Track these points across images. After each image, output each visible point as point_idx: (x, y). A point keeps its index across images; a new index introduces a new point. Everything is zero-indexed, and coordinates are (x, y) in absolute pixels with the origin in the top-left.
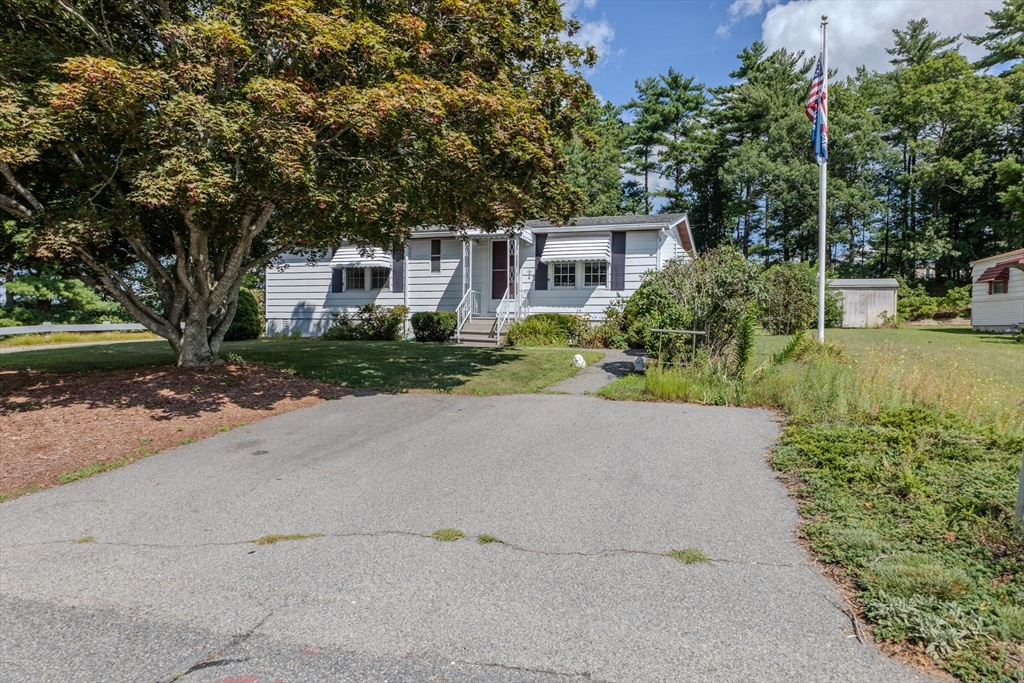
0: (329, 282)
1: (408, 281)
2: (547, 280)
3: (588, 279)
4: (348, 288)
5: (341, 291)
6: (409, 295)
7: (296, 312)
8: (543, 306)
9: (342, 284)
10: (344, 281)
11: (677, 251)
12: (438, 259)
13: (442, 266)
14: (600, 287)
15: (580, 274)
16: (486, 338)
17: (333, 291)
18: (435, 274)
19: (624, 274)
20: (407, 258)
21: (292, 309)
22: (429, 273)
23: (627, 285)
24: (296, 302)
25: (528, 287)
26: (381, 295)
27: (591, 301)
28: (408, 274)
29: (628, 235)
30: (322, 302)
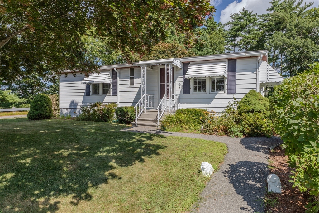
0: (84, 91)
1: (119, 90)
2: (189, 88)
3: (213, 88)
4: (93, 93)
5: (89, 95)
6: (119, 97)
7: (71, 105)
8: (187, 103)
9: (90, 92)
10: (91, 90)
11: (269, 69)
12: (133, 78)
13: (135, 82)
14: (220, 92)
15: (208, 85)
16: (152, 123)
17: (86, 95)
18: (131, 86)
19: (235, 84)
20: (118, 78)
21: (69, 104)
22: (129, 86)
23: (237, 91)
24: (70, 101)
25: (179, 92)
26: (107, 97)
27: (214, 101)
28: (119, 86)
29: (238, 61)
30: (81, 101)
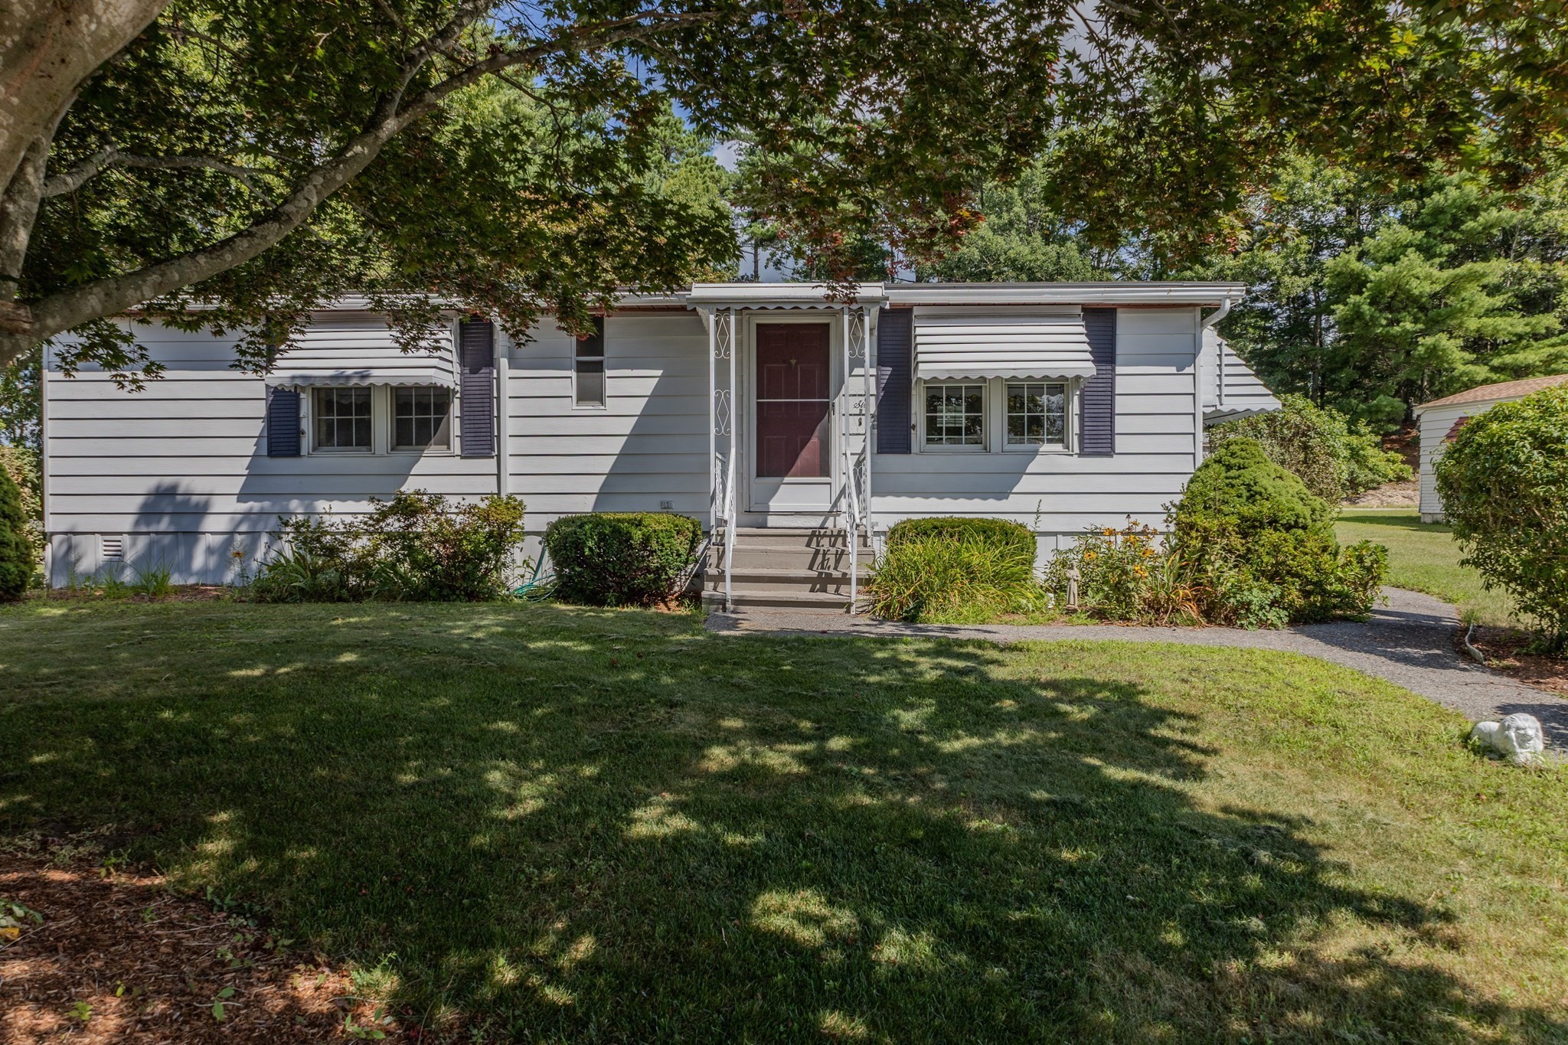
0: (257, 427)
1: (509, 427)
2: (909, 427)
3: (1016, 427)
4: (323, 440)
5: (295, 452)
6: (510, 465)
7: (146, 515)
8: (898, 494)
9: (299, 433)
10: (307, 424)
12: (598, 367)
13: (611, 387)
14: (1046, 447)
15: (996, 414)
16: (803, 593)
17: (272, 453)
18: (588, 408)
19: (1112, 415)
20: (504, 362)
21: (135, 504)
22: (571, 406)
23: (1121, 444)
24: (148, 485)
26: (423, 465)
27: (1025, 483)
28: (509, 407)
29: (1122, 317)
30: (237, 485)
